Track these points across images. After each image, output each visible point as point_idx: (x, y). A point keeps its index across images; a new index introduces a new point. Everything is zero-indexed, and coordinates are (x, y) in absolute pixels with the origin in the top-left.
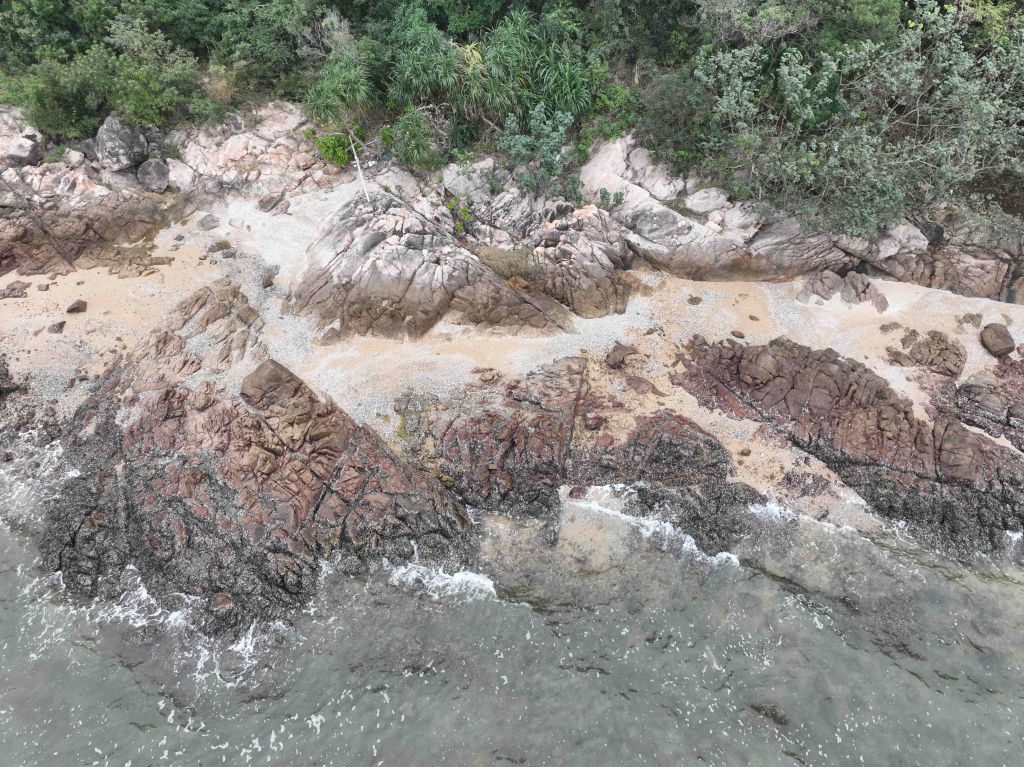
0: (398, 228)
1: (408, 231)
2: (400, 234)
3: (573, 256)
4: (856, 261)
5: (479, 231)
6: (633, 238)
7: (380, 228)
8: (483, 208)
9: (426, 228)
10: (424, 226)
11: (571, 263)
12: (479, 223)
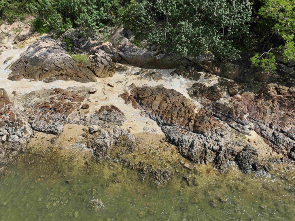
0: (46, 46)
1: (49, 47)
2: (46, 48)
3: (98, 57)
4: (192, 63)
5: (74, 49)
6: (121, 53)
7: (40, 46)
8: (76, 42)
9: (56, 47)
10: (55, 46)
11: (97, 59)
12: (75, 47)
